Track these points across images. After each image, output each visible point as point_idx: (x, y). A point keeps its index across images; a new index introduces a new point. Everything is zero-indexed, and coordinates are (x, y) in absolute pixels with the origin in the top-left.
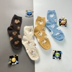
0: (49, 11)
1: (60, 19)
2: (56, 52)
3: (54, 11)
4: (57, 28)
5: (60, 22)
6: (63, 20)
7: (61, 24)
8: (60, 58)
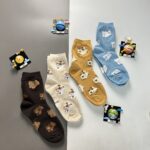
0: (100, 24)
1: (122, 43)
2: (110, 107)
3: (112, 24)
4: (116, 60)
5: (122, 48)
6: (128, 44)
7: (124, 53)
8: (117, 120)
